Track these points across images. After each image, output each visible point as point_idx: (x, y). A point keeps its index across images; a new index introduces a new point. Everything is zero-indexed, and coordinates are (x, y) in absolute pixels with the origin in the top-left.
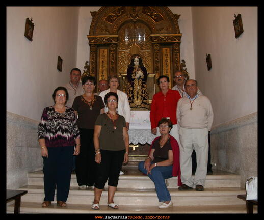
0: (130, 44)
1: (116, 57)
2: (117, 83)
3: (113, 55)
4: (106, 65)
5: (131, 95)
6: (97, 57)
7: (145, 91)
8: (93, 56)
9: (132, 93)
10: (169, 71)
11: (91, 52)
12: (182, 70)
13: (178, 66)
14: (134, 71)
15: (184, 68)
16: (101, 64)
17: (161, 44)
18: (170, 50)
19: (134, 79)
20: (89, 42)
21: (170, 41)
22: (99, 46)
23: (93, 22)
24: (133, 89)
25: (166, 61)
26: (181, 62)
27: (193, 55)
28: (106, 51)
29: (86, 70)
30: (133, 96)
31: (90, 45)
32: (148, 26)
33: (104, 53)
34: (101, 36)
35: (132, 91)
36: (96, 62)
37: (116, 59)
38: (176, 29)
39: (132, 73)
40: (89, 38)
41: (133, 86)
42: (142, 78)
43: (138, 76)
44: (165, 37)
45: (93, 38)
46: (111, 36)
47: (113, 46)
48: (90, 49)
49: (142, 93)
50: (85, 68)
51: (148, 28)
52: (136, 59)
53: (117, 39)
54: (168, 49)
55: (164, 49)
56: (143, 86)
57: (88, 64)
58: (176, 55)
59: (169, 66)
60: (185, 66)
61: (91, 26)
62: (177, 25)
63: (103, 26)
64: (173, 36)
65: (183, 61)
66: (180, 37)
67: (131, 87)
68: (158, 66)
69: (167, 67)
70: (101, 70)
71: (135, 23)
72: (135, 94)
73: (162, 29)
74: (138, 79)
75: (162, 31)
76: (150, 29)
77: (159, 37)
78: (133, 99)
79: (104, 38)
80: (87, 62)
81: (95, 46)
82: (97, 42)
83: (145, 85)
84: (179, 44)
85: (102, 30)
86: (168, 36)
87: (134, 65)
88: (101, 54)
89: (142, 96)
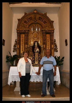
0: (33, 32)
1: (28, 38)
2: (27, 55)
3: (26, 37)
4: (24, 41)
5: (34, 60)
6: (20, 38)
7: (40, 57)
8: (18, 37)
9: (34, 59)
10: (49, 44)
11: (17, 36)
12: (54, 43)
13: (53, 42)
14: (35, 48)
15: (55, 43)
16: (22, 41)
17: (46, 33)
18: (50, 35)
19: (35, 52)
20: (17, 32)
21: (50, 32)
22: (21, 33)
23: (18, 23)
24: (35, 56)
25: (48, 40)
26: (54, 40)
27: (59, 37)
28: (24, 35)
29: (15, 43)
30: (35, 60)
31: (17, 33)
32: (41, 25)
33: (23, 36)
34: (22, 29)
35: (34, 57)
36: (20, 40)
37: (28, 39)
38: (52, 27)
39: (34, 50)
40: (17, 30)
41: (34, 55)
42: (39, 52)
43: (37, 51)
44: (48, 30)
45: (18, 30)
46: (26, 29)
47: (27, 33)
48: (17, 34)
49: (39, 58)
50: (15, 42)
51: (41, 26)
52: (36, 43)
53: (29, 30)
54: (49, 35)
55: (47, 35)
56: (39, 55)
57: (17, 40)
58: (52, 37)
59: (49, 42)
60: (55, 42)
61: (18, 25)
62: (53, 25)
63: (22, 25)
64: (51, 30)
65: (55, 40)
66: (54, 30)
67: (34, 56)
68: (45, 42)
69: (48, 42)
70: (21, 43)
71: (36, 24)
72: (36, 59)
73: (47, 26)
74: (37, 52)
75: (46, 28)
76: (42, 26)
77: (45, 30)
78: (35, 61)
79: (23, 30)
80: (16, 40)
81: (19, 33)
82: (20, 32)
83: (40, 55)
84: (53, 33)
85: (22, 26)
86: (49, 30)
87: (35, 46)
88: (22, 37)
89: (38, 60)
